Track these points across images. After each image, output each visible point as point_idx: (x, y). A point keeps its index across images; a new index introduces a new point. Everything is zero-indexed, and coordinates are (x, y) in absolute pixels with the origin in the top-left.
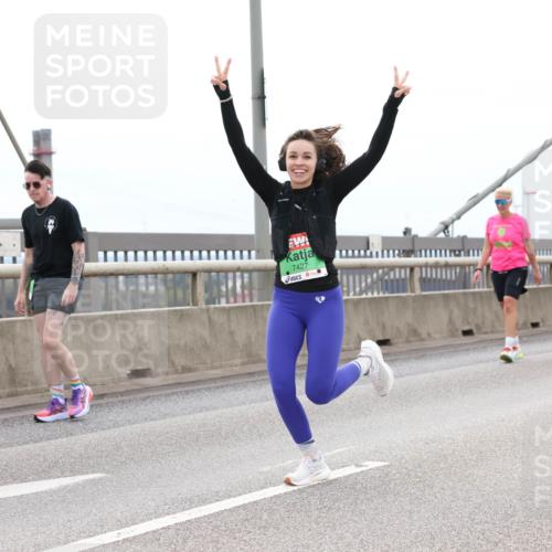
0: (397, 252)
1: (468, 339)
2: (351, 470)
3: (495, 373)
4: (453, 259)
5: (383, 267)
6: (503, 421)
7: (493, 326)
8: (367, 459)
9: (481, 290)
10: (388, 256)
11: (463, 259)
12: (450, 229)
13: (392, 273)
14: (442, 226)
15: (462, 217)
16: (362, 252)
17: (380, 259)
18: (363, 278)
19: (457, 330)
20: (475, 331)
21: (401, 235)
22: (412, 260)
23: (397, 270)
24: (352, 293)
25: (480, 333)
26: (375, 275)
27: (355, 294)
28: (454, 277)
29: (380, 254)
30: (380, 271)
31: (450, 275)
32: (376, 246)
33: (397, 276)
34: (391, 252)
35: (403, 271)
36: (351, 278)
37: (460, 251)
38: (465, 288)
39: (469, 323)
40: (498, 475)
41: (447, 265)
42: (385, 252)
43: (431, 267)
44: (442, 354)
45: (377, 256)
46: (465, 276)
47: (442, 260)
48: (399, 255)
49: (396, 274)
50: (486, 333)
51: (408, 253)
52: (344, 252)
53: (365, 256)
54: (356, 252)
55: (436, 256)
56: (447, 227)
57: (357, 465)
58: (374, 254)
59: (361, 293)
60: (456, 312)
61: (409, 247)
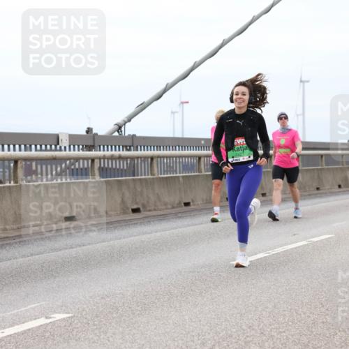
0: (81, 147)
1: (136, 216)
2: (42, 321)
3: (157, 242)
4: (125, 153)
5: (69, 159)
6: (162, 279)
7: (155, 206)
8: (55, 312)
9: (146, 177)
10: (74, 150)
11: (132, 153)
12: (123, 129)
13: (77, 164)
14: (117, 127)
15: (132, 120)
16: (53, 147)
17: (68, 152)
18: (54, 167)
19: (128, 208)
20: (141, 209)
21: (85, 133)
22: (93, 153)
23: (81, 161)
24: (45, 180)
25: (145, 211)
26: (63, 165)
27: (47, 180)
28: (125, 168)
29: (67, 148)
30: (68, 162)
31: (123, 165)
32: (64, 142)
33: (81, 166)
34: (76, 147)
35: (86, 162)
36: (44, 167)
37: (130, 147)
38: (134, 176)
39: (137, 203)
40: (157, 321)
41: (120, 158)
42: (72, 147)
43: (108, 159)
44: (115, 228)
45: (65, 150)
46: (134, 167)
47: (116, 153)
48: (83, 150)
49: (81, 164)
50: (150, 211)
51: (90, 148)
52: (38, 147)
53: (56, 150)
54: (48, 147)
55: (112, 150)
56: (120, 128)
57: (47, 318)
58: (63, 148)
59: (52, 180)
60: (127, 194)
61: (90, 143)
